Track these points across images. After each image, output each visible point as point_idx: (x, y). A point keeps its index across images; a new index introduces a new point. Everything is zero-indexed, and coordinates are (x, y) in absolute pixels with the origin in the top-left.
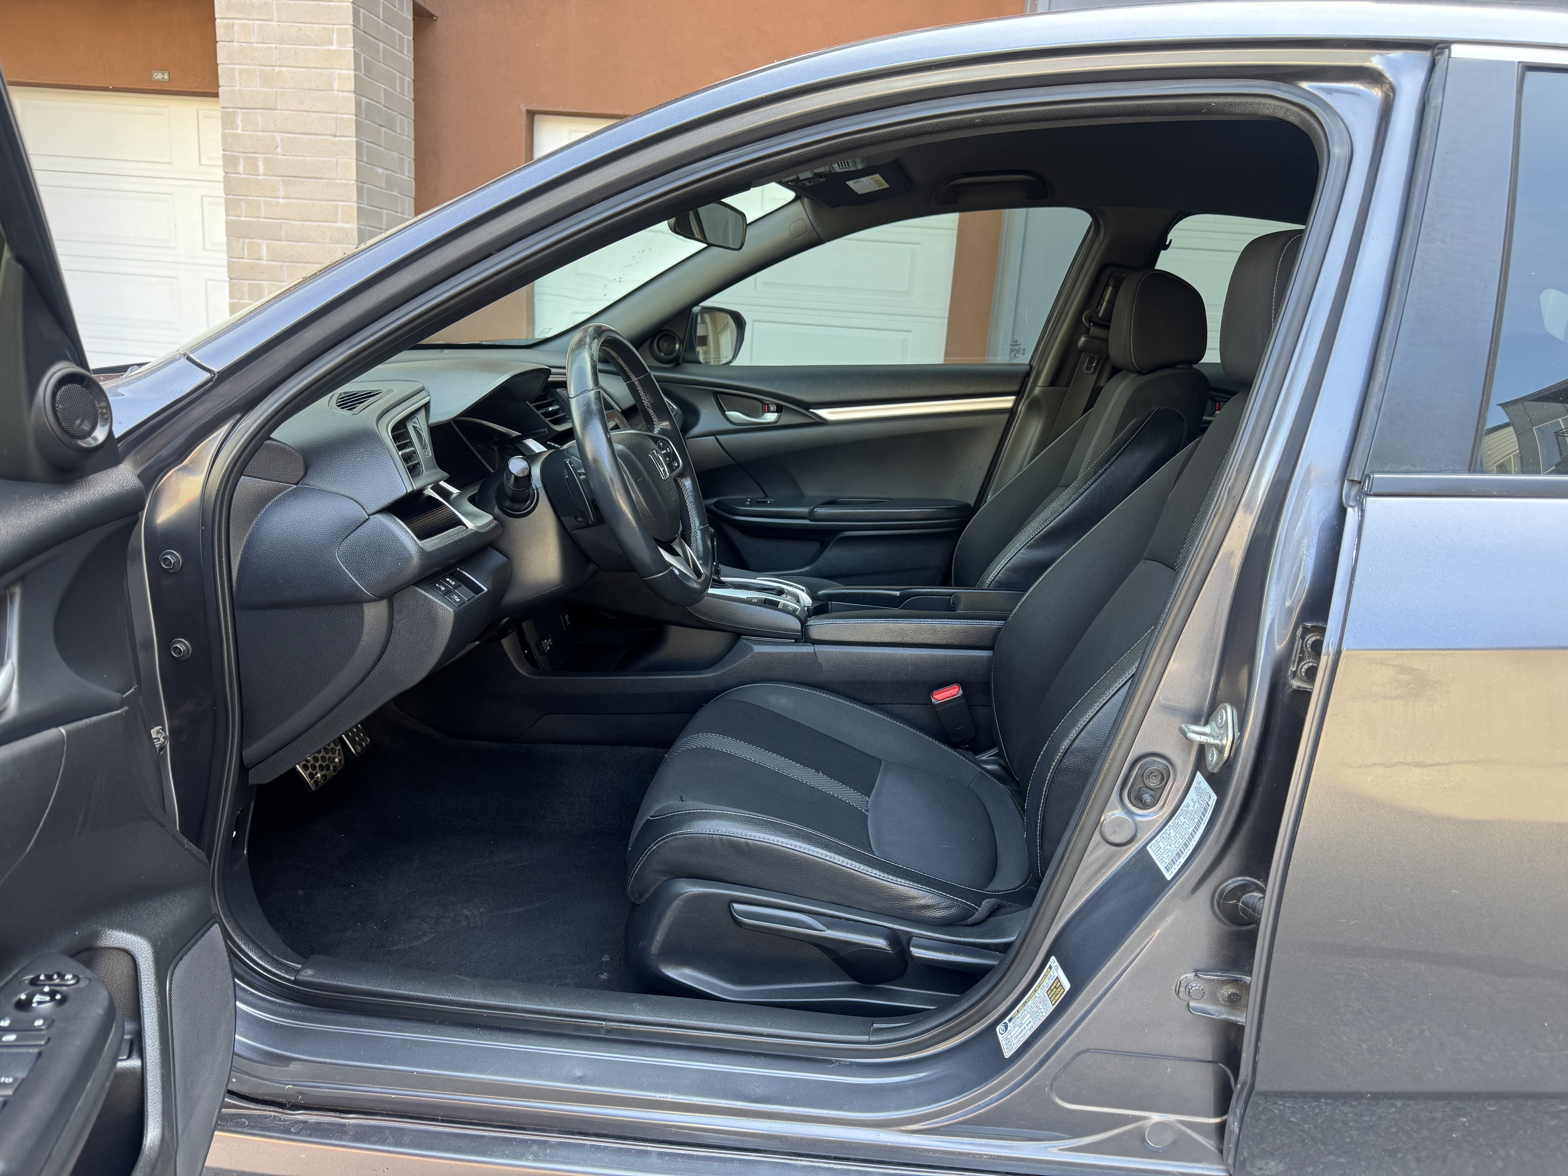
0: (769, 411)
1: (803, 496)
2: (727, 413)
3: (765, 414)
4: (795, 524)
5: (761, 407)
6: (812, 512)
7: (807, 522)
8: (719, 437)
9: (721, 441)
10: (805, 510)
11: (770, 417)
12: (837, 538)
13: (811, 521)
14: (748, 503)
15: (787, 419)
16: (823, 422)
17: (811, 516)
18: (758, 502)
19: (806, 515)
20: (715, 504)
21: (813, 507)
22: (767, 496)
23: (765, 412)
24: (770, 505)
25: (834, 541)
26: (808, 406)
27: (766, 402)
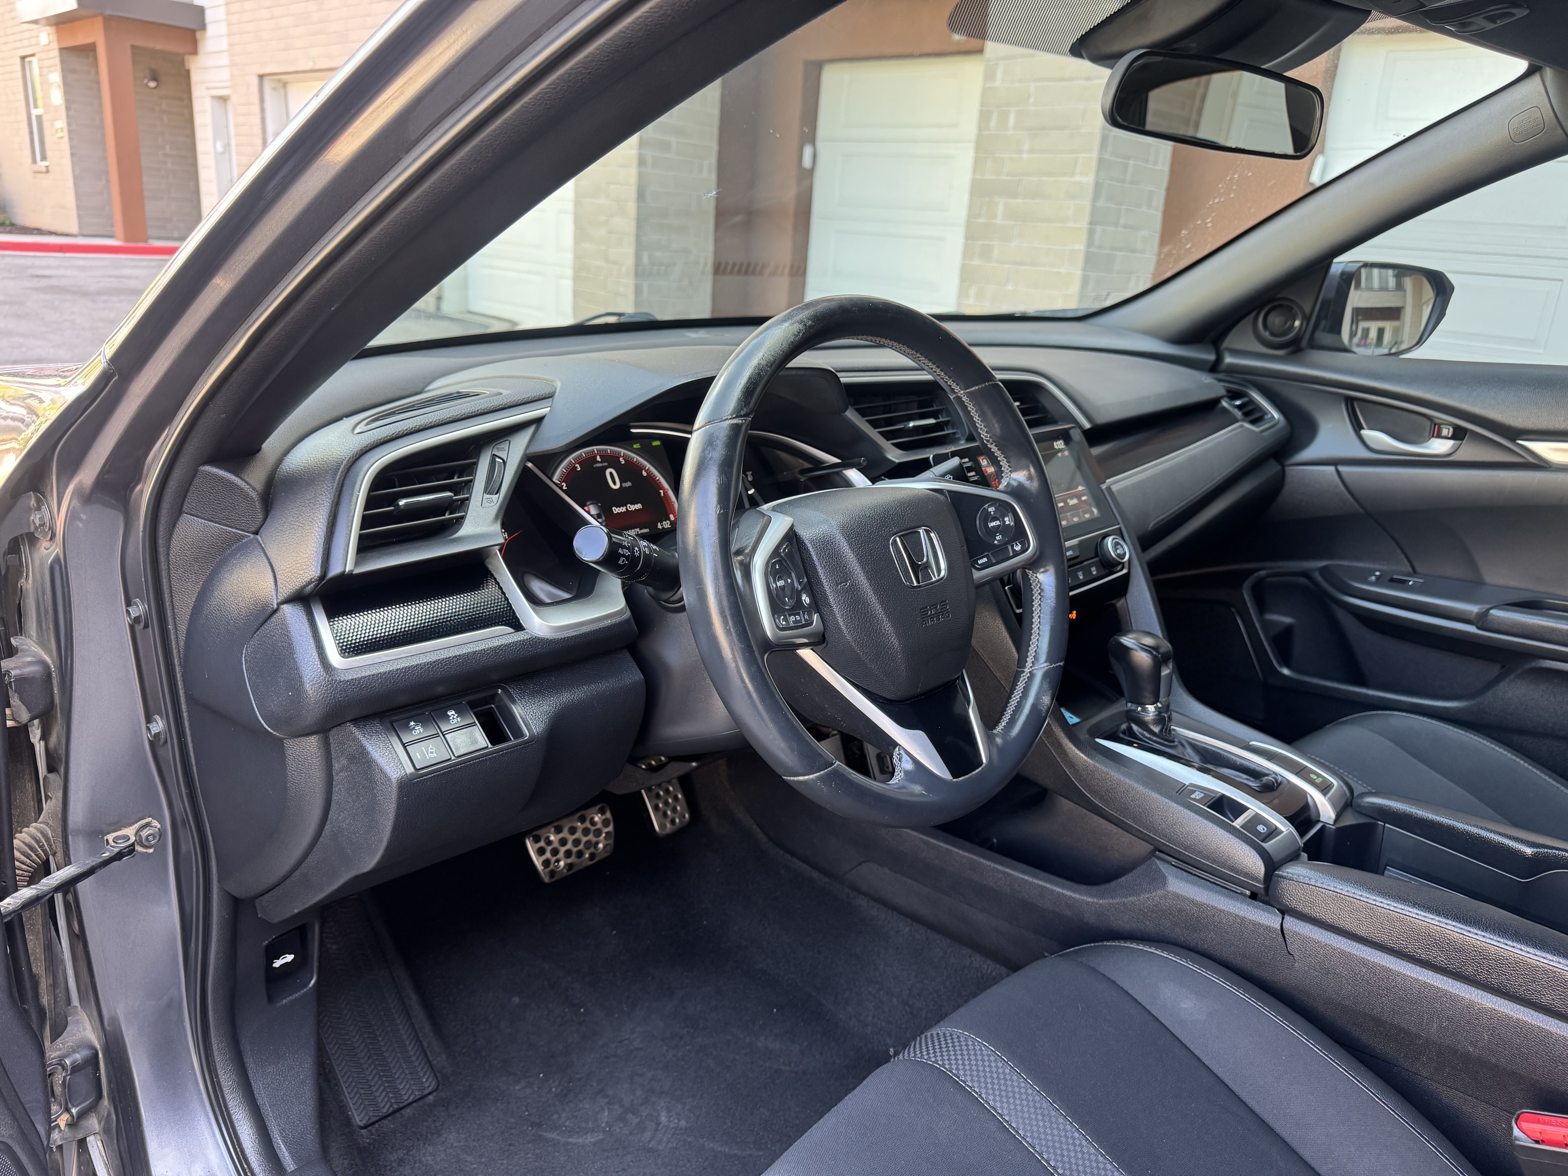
0: (1439, 436)
1: (1480, 583)
2: (1366, 433)
3: (1433, 439)
4: (1447, 628)
5: (1428, 428)
6: (1484, 615)
7: (1471, 629)
8: (1342, 469)
9: (1344, 476)
10: (1473, 609)
11: (1440, 446)
12: (1527, 666)
13: (1479, 628)
14: (1373, 578)
15: (1468, 451)
16: (1540, 465)
17: (1481, 620)
18: (1392, 580)
19: (1472, 618)
20: (1323, 571)
21: (1488, 606)
22: (1415, 572)
23: (1433, 436)
24: (1411, 590)
25: (1519, 671)
26: (1514, 434)
27: (1437, 421)
